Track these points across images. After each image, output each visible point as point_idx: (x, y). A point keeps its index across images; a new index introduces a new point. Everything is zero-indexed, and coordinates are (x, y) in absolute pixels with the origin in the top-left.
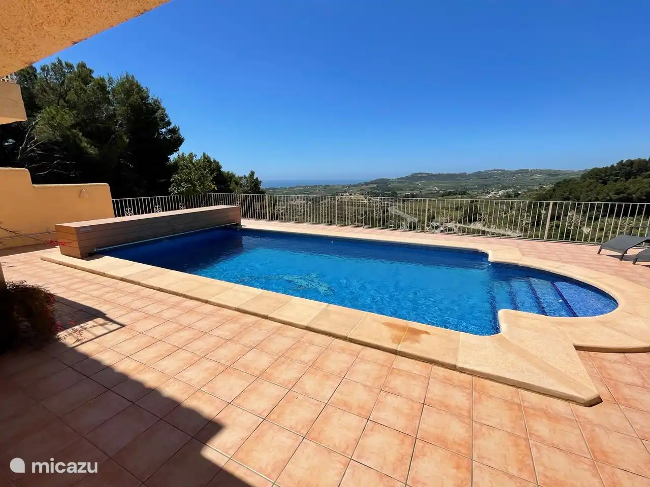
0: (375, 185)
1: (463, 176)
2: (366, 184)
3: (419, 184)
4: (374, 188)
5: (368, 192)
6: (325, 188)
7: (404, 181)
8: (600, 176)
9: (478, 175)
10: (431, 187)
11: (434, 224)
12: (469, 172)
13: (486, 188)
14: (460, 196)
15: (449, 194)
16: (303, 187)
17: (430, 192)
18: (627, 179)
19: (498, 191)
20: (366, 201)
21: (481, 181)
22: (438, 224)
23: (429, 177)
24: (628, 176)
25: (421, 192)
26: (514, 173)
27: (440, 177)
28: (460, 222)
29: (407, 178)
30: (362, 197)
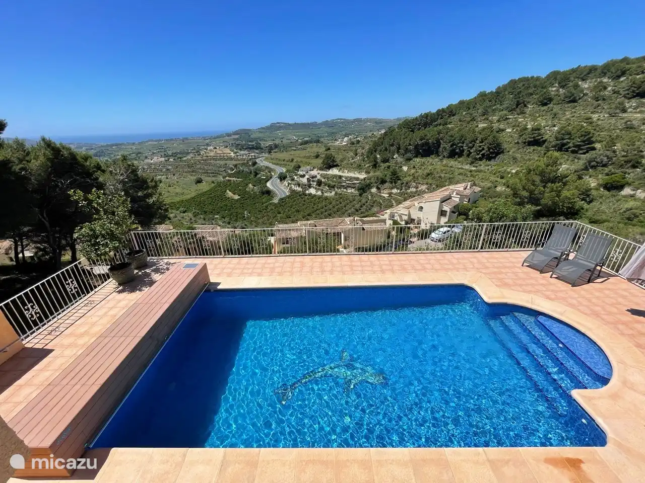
0: (237, 137)
1: (314, 125)
2: (229, 135)
3: (279, 133)
4: (237, 139)
5: (232, 144)
6: (183, 141)
7: (264, 130)
8: (411, 125)
9: (326, 123)
10: (290, 136)
11: (301, 173)
12: (319, 121)
13: (333, 136)
14: (315, 144)
15: (306, 143)
16: (156, 141)
17: (289, 141)
18: (425, 128)
19: (343, 138)
20: (232, 154)
21: (330, 130)
22: (304, 173)
23: (287, 126)
24: (426, 125)
25: (282, 141)
26: (352, 122)
27: (296, 126)
28: (321, 169)
29: (268, 128)
30: (227, 151)
